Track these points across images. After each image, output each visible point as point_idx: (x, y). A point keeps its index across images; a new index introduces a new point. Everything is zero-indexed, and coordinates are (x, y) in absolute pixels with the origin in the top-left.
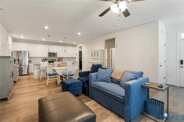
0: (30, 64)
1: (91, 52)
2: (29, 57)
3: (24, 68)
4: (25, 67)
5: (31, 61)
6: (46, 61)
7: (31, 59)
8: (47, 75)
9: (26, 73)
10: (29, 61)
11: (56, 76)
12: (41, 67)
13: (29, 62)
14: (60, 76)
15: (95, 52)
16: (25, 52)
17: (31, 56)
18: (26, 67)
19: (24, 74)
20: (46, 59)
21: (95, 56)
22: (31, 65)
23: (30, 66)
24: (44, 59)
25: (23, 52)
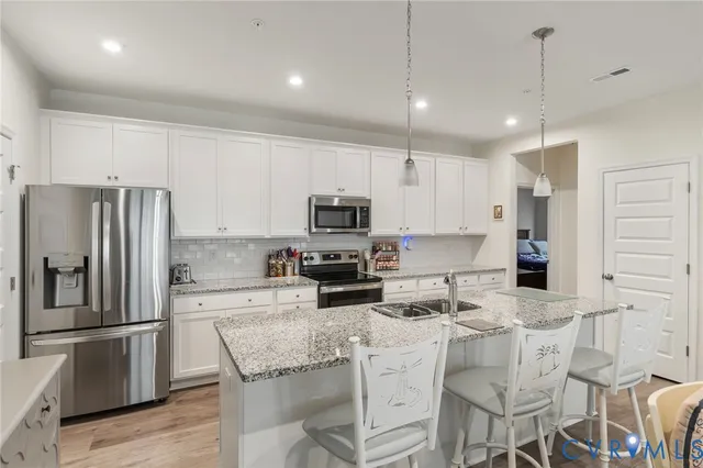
0: (179, 304)
2: (172, 242)
6: (289, 265)
9: (149, 393)
10: (172, 271)
13: (171, 283)
16: (142, 196)
17: (184, 230)
18: (146, 337)
19: (134, 401)
23: (177, 322)
24: (278, 254)
25: (128, 193)
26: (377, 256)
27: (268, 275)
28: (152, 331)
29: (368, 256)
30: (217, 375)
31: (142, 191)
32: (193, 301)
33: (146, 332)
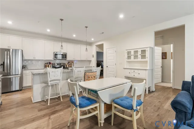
0: (24, 72)
1: (127, 51)
2: (23, 60)
3: (14, 79)
4: (15, 77)
5: (26, 66)
6: (50, 65)
7: (25, 63)
8: (76, 106)
9: (18, 88)
10: (23, 66)
11: (96, 107)
12: (49, 80)
13: (23, 68)
14: (105, 103)
15: (136, 52)
16: (16, 51)
17: (26, 58)
19: (14, 90)
20: (50, 63)
21: (136, 57)
22: (27, 72)
23: (24, 75)
24: (47, 63)
25: (13, 50)
26: (69, 64)
27: (45, 67)
28: (18, 77)
29: (67, 64)
30: (31, 86)
31: (16, 50)
32: (28, 71)
33: (17, 77)
